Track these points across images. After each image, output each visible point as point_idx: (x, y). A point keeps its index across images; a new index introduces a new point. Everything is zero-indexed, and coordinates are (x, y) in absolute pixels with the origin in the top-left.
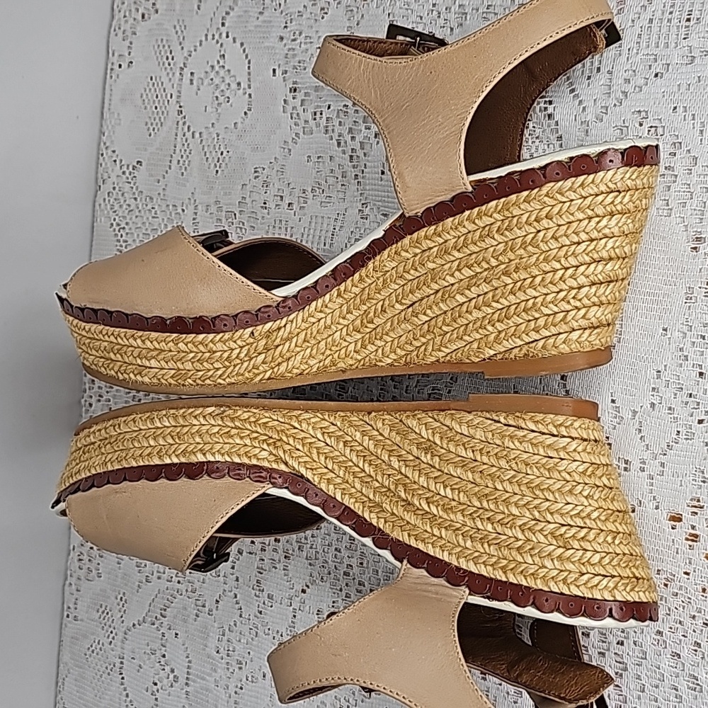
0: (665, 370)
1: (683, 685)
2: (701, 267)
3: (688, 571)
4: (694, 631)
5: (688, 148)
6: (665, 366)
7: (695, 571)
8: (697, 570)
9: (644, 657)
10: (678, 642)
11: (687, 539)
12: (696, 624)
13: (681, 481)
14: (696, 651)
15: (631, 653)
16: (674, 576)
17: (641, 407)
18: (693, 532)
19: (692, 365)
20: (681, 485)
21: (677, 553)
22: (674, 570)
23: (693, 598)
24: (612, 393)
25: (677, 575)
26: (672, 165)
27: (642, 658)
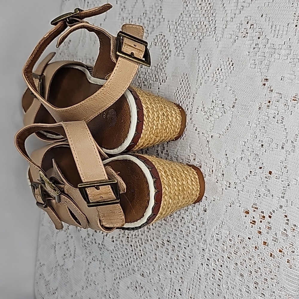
0: (248, 142)
1: (244, 290)
2: (265, 93)
3: (250, 237)
4: (250, 266)
5: (265, 35)
6: (248, 140)
7: (252, 238)
8: (253, 238)
9: (230, 274)
10: (243, 270)
11: (251, 223)
12: (251, 263)
13: (250, 194)
14: (250, 275)
15: (225, 271)
16: (244, 239)
17: (237, 158)
18: (254, 220)
19: (258, 140)
20: (250, 197)
21: (246, 228)
22: (244, 236)
23: (250, 250)
24: (225, 150)
25: (245, 238)
26: (258, 43)
27: (229, 274)
